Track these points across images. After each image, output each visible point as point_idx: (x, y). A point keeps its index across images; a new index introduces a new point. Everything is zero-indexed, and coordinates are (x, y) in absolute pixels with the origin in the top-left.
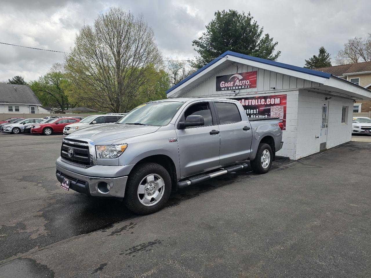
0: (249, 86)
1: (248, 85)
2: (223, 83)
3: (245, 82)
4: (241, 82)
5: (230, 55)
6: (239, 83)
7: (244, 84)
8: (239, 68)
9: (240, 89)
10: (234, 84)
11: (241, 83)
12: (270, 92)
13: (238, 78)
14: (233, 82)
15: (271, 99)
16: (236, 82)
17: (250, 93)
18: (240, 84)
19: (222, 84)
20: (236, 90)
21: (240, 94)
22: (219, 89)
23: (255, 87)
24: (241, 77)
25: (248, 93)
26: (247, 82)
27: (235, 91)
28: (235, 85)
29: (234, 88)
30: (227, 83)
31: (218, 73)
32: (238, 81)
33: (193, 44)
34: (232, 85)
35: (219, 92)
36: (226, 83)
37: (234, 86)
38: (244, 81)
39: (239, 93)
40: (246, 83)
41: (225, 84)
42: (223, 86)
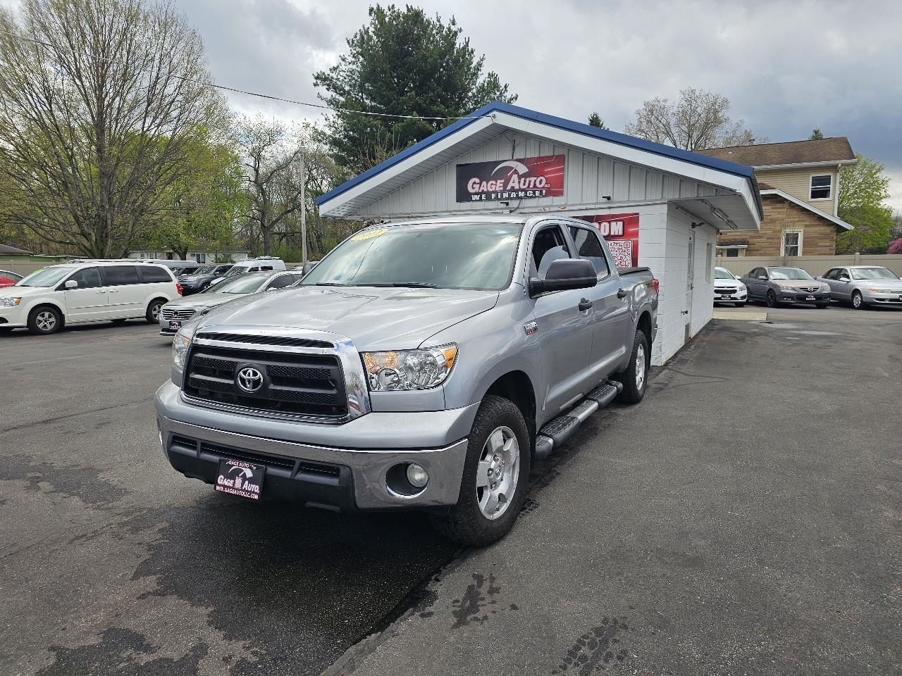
0: (544, 192)
1: (543, 187)
2: (474, 183)
3: (535, 181)
4: (525, 181)
5: (500, 111)
6: (519, 182)
7: (532, 186)
8: (518, 145)
9: (521, 198)
10: (505, 185)
11: (524, 184)
12: (597, 206)
13: (515, 172)
14: (503, 181)
15: (600, 224)
16: (512, 181)
17: (547, 209)
18: (522, 187)
19: (473, 185)
20: (509, 201)
21: (522, 211)
22: (463, 196)
23: (560, 193)
24: (522, 169)
25: (542, 209)
26: (541, 182)
27: (507, 204)
28: (509, 188)
29: (505, 195)
30: (487, 183)
31: (462, 157)
32: (515, 177)
33: (315, 81)
34: (502, 189)
35: (465, 205)
36: (484, 183)
37: (504, 190)
38: (533, 179)
39: (518, 208)
40: (538, 185)
41: (480, 184)
42: (476, 190)
